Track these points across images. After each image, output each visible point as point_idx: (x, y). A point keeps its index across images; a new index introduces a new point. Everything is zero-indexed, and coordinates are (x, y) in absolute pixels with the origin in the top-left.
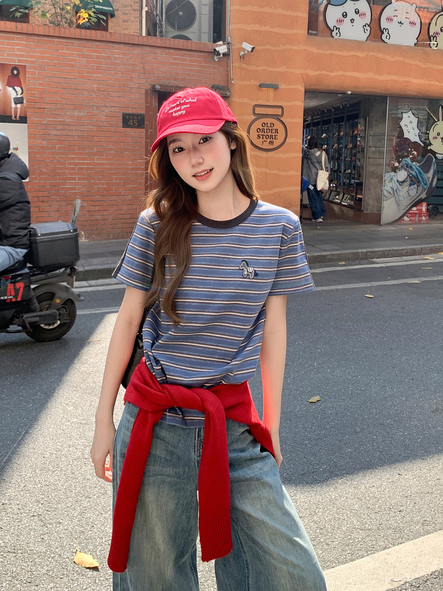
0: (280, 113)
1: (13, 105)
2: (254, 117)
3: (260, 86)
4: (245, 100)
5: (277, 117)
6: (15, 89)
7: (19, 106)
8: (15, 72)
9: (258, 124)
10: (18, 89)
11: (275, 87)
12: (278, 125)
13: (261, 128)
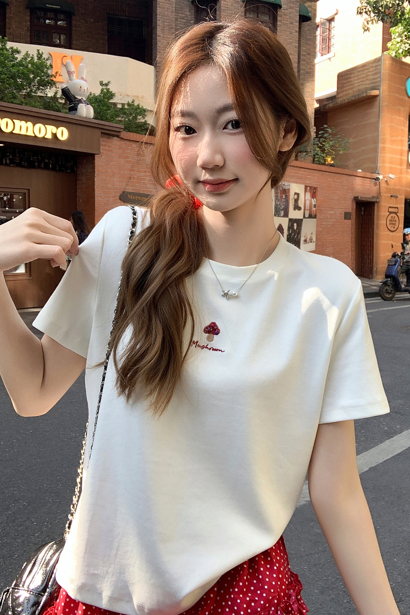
0: (397, 211)
1: (313, 209)
2: (388, 213)
3: (391, 196)
4: (386, 204)
5: (396, 213)
6: (314, 200)
7: (315, 209)
8: (315, 191)
9: (389, 218)
10: (315, 199)
11: (396, 197)
12: (397, 218)
13: (391, 219)
